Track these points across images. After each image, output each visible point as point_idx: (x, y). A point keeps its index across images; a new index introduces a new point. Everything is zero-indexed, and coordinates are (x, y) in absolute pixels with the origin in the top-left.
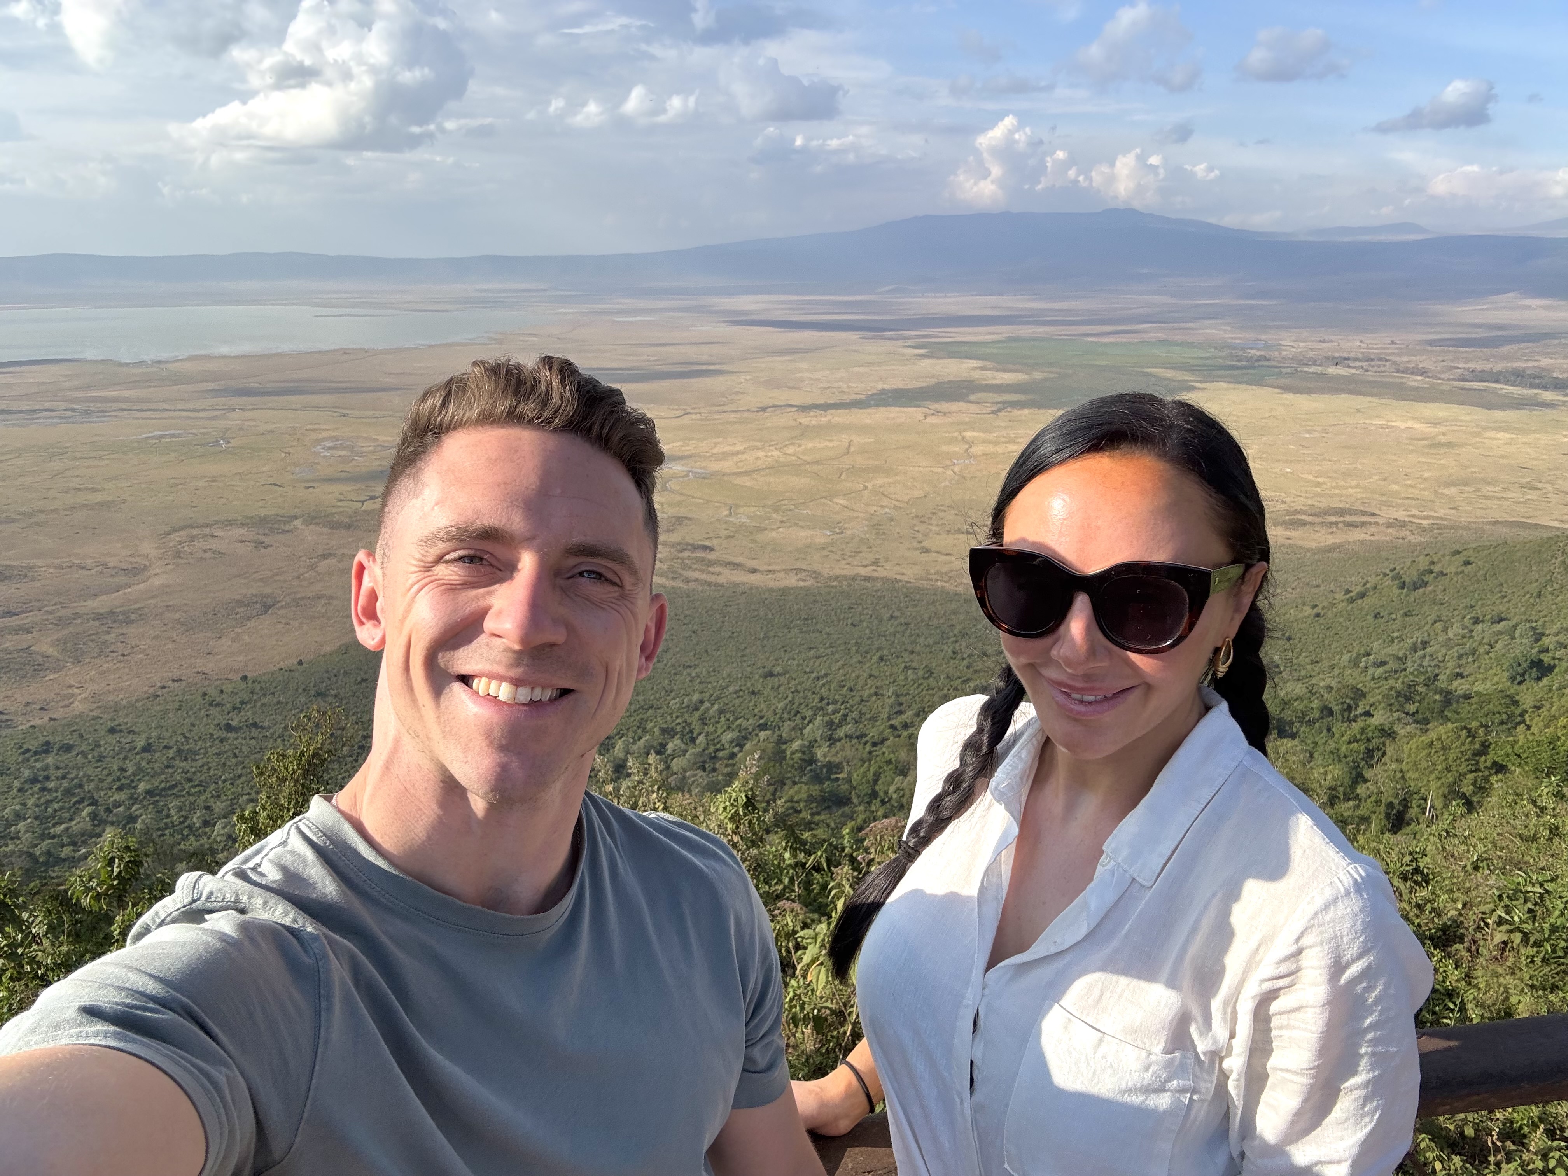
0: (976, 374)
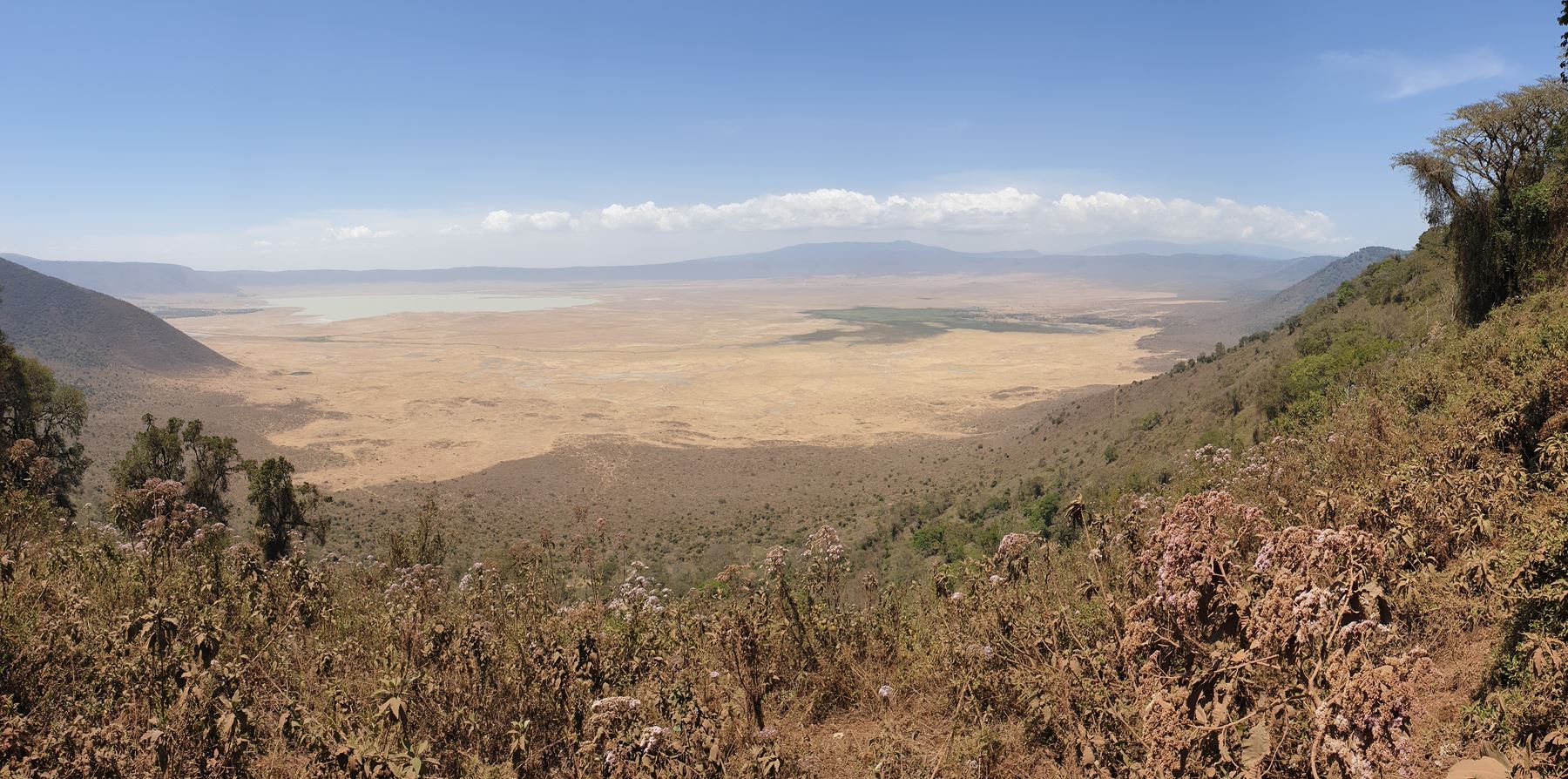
0: (837, 327)
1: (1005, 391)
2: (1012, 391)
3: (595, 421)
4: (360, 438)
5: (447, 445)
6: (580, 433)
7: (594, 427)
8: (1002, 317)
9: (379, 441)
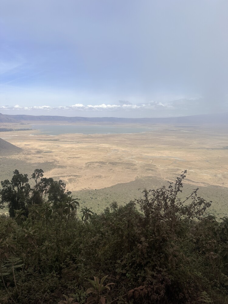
3: (150, 171)
4: (70, 175)
5: (100, 177)
6: (145, 175)
7: (149, 173)
9: (77, 175)
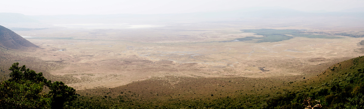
1: (314, 59)
2: (316, 59)
8: (312, 33)
